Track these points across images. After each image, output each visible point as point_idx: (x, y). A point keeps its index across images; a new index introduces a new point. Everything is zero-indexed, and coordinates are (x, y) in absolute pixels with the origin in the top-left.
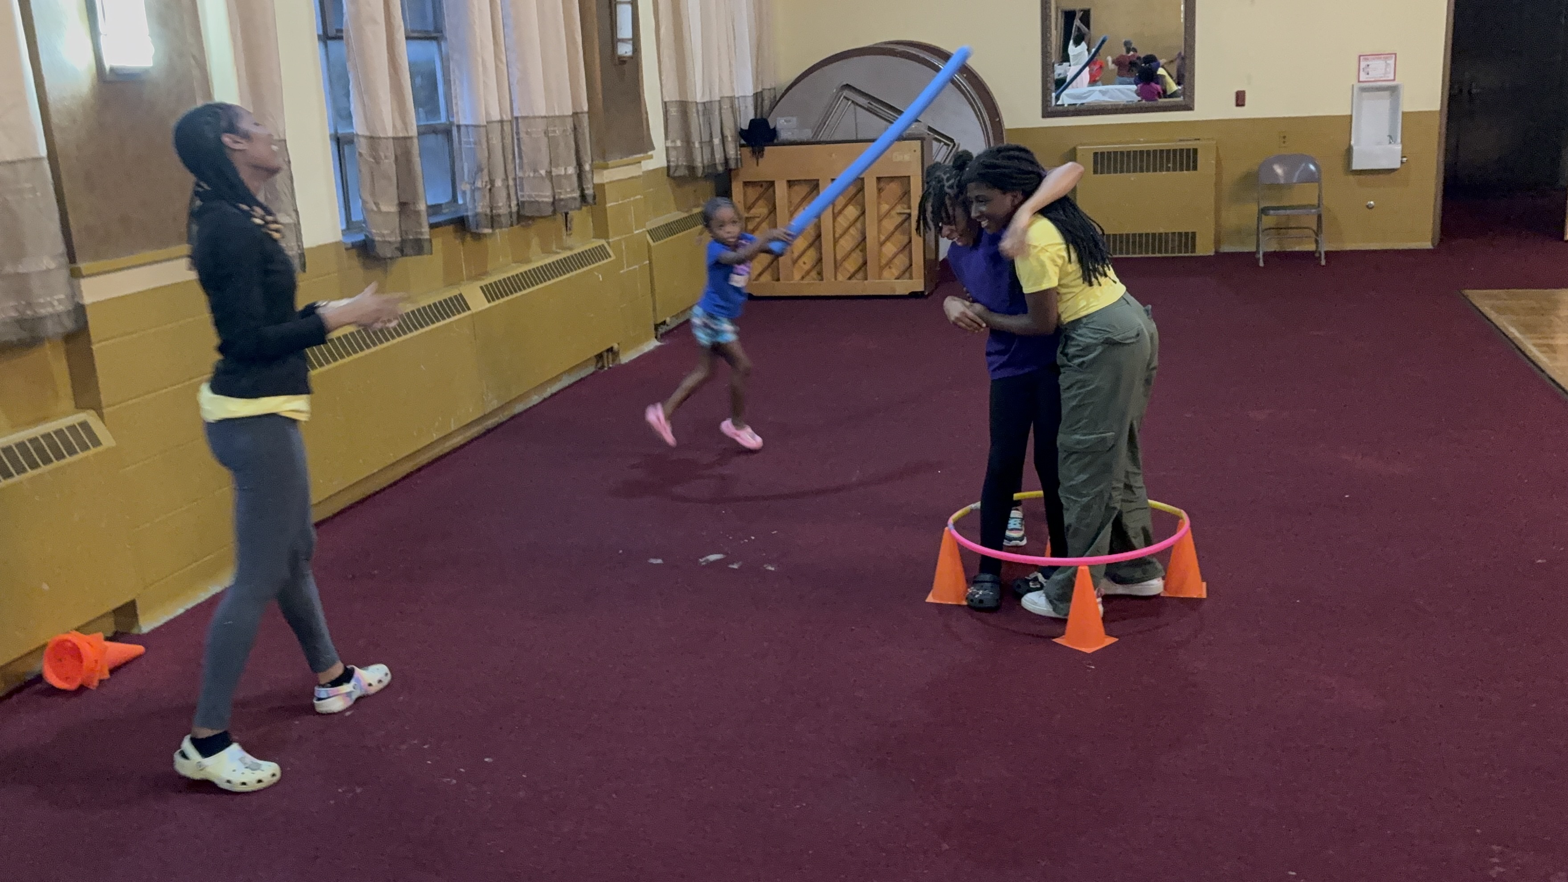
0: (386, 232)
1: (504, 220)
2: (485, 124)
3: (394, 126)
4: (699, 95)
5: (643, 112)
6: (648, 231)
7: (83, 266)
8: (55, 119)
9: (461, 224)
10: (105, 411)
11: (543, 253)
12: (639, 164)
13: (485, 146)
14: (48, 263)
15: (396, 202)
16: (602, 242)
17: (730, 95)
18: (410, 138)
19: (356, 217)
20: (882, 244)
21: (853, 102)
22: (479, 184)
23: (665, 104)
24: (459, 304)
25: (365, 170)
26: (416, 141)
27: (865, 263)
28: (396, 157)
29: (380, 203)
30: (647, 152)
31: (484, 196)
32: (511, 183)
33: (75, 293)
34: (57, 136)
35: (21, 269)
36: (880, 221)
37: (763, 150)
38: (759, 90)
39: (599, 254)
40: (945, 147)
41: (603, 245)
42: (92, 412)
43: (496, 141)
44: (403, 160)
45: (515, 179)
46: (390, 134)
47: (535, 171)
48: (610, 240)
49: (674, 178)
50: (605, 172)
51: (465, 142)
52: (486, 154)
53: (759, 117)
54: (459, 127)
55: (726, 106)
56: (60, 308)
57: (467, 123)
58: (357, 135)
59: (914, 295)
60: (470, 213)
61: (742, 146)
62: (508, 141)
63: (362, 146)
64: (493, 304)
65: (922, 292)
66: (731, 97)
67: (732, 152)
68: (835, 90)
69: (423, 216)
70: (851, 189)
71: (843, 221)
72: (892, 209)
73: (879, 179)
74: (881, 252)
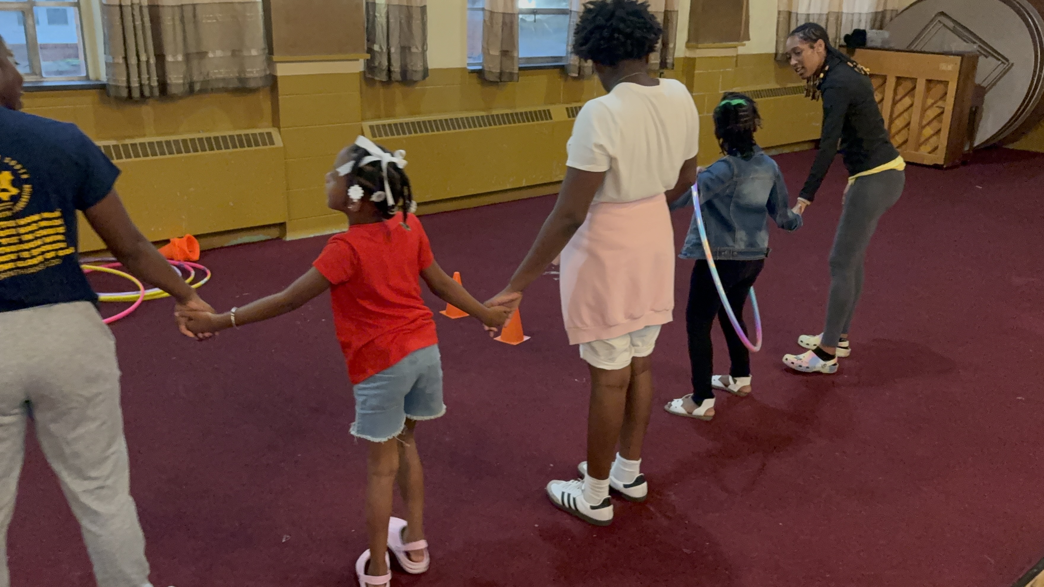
0: (493, 67)
1: (587, 70)
3: (504, 7)
4: (802, 9)
5: (744, 15)
7: (277, 58)
9: (563, 70)
10: (281, 129)
12: (735, 49)
14: (256, 53)
15: (500, 50)
17: (836, 10)
18: (514, 14)
20: (923, 127)
21: (944, 25)
24: (545, 115)
25: (486, 30)
26: (517, 16)
27: (908, 139)
28: (503, 24)
29: (490, 49)
30: (743, 41)
33: (271, 69)
36: (924, 110)
38: (880, 10)
40: (1002, 65)
42: (276, 129)
44: (509, 26)
46: (501, 10)
50: (696, 51)
54: (571, 11)
55: (833, 17)
57: (574, 10)
58: (484, 9)
59: (936, 167)
63: (486, 16)
65: (942, 166)
66: (841, 12)
68: (933, 16)
69: (516, 60)
70: (908, 85)
71: (900, 107)
72: (935, 103)
73: (929, 81)
74: (920, 134)
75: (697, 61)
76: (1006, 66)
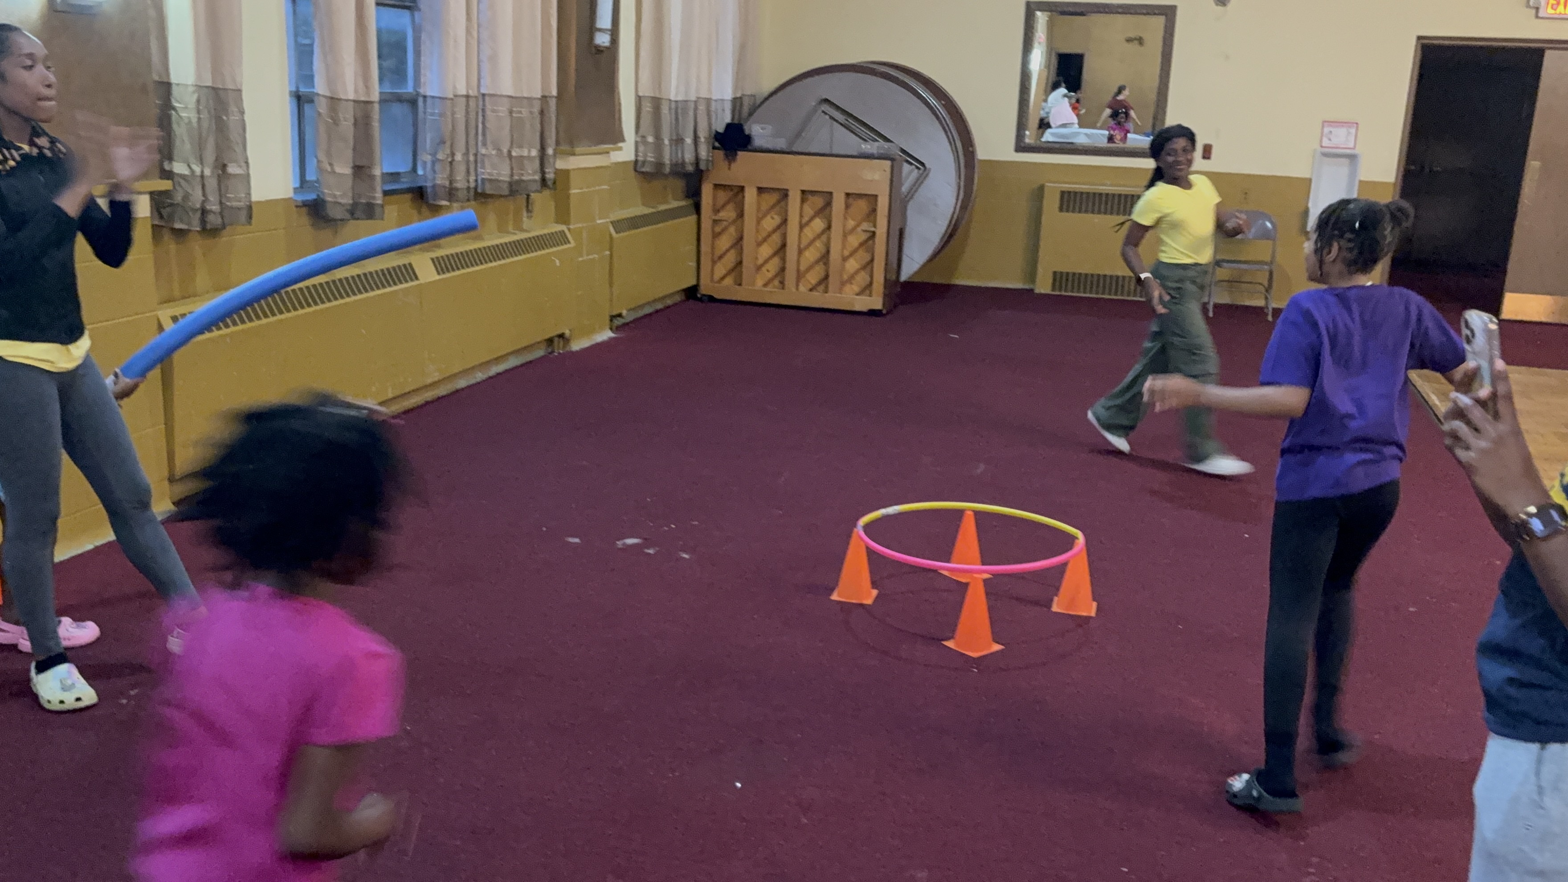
0: (338, 193)
1: (462, 195)
2: (451, 96)
3: (356, 91)
4: (674, 92)
5: (616, 103)
6: (612, 222)
9: (419, 194)
11: (500, 232)
12: (608, 155)
13: (449, 120)
15: (352, 165)
16: (563, 228)
17: (707, 96)
18: (371, 102)
19: (311, 176)
20: (845, 259)
21: (832, 118)
22: (440, 156)
23: (639, 99)
24: (407, 273)
25: (322, 129)
26: (377, 107)
27: (827, 277)
28: (356, 120)
29: (335, 164)
30: (616, 144)
31: (444, 168)
32: (472, 158)
36: (845, 236)
37: (736, 154)
38: (739, 95)
39: (559, 239)
40: (916, 171)
41: (563, 231)
43: (460, 115)
44: (362, 123)
45: (476, 155)
46: (351, 96)
47: (497, 149)
48: (571, 227)
49: (643, 173)
50: (572, 158)
51: (429, 113)
52: (450, 127)
53: (736, 122)
54: (425, 97)
55: (702, 108)
57: (432, 94)
58: (318, 95)
59: (872, 313)
60: (428, 184)
61: (714, 148)
62: (472, 115)
63: (322, 106)
64: (443, 276)
65: (880, 311)
66: (708, 99)
67: (703, 153)
68: (814, 104)
69: (378, 180)
70: (819, 202)
71: (809, 233)
72: (858, 225)
73: (848, 195)
74: (843, 268)
75: (572, 174)
76: (921, 172)
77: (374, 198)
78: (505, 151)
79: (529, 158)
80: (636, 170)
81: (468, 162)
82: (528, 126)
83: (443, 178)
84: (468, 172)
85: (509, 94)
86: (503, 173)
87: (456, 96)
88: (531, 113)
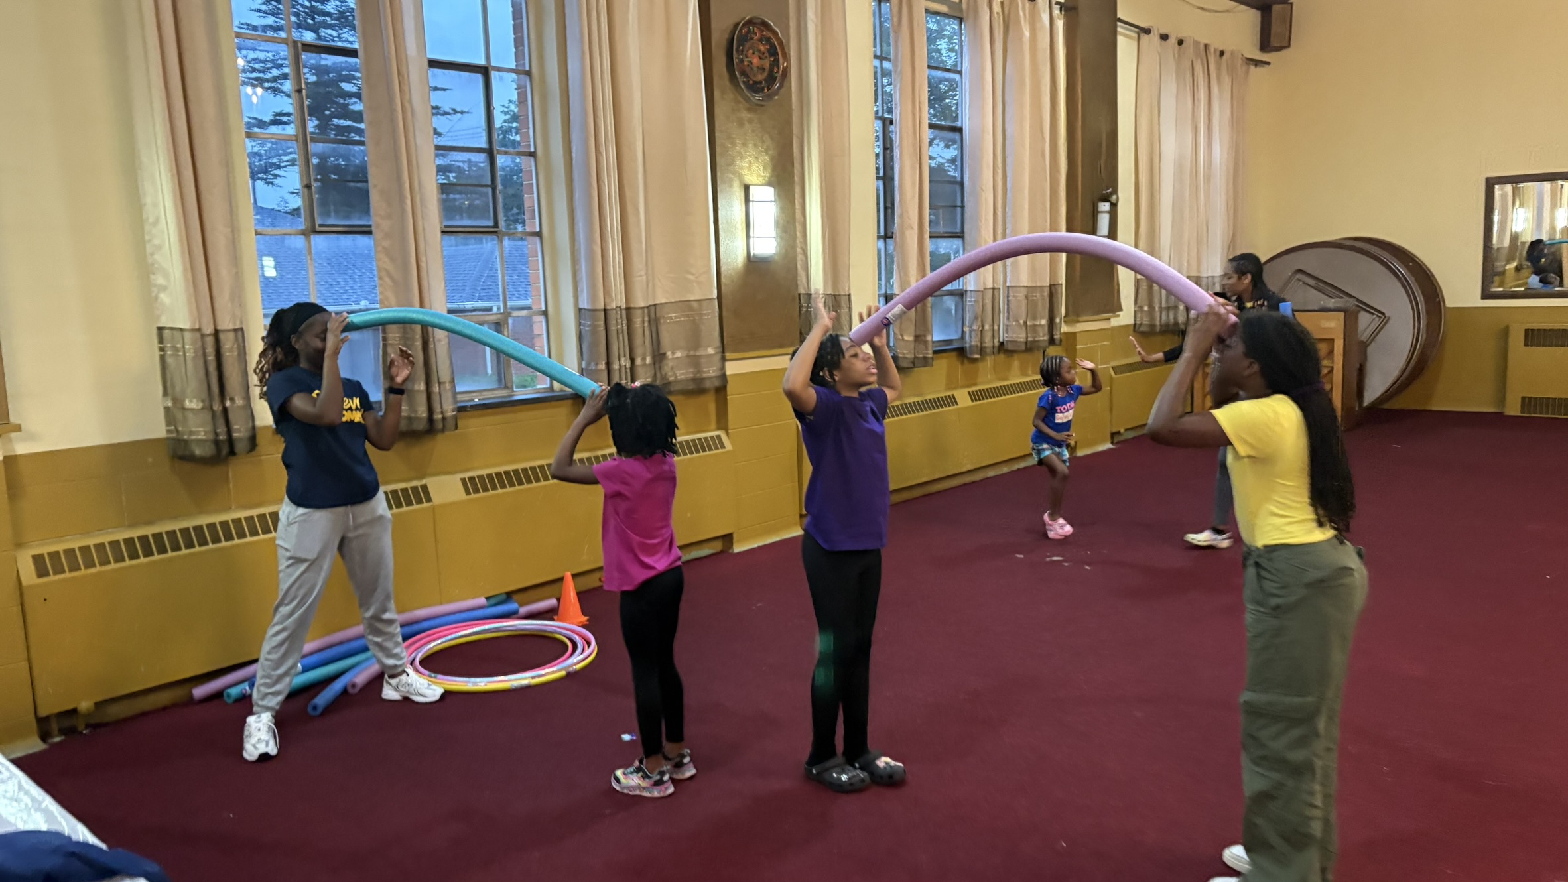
0: (905, 352)
1: (988, 351)
2: (982, 289)
5: (1116, 286)
6: (1112, 368)
7: (728, 356)
8: (723, 280)
9: (961, 352)
10: (729, 431)
12: (1109, 321)
13: (981, 304)
14: (711, 351)
15: (913, 334)
21: (1306, 283)
23: (1137, 281)
24: (952, 400)
28: (917, 308)
29: (902, 334)
30: (1117, 313)
31: (977, 334)
32: (996, 328)
33: (723, 368)
34: (723, 288)
35: (698, 354)
40: (1377, 319)
42: (724, 431)
43: (987, 301)
44: (921, 310)
47: (1017, 321)
50: (1080, 324)
51: (968, 301)
52: (982, 309)
54: (966, 291)
56: (714, 374)
57: (971, 289)
58: (895, 294)
60: (968, 345)
62: (995, 301)
64: (975, 403)
68: (1290, 274)
69: (930, 344)
75: (1078, 335)
77: (927, 354)
78: (1022, 322)
79: (1040, 325)
80: (1134, 330)
81: (993, 330)
82: (1040, 304)
83: (976, 341)
84: (993, 336)
85: (1025, 285)
86: (1021, 336)
87: (985, 289)
88: (1042, 296)
